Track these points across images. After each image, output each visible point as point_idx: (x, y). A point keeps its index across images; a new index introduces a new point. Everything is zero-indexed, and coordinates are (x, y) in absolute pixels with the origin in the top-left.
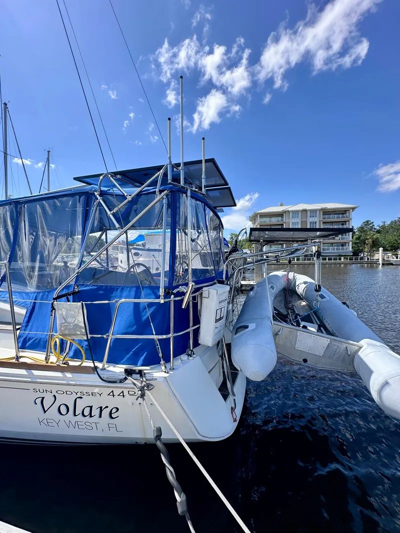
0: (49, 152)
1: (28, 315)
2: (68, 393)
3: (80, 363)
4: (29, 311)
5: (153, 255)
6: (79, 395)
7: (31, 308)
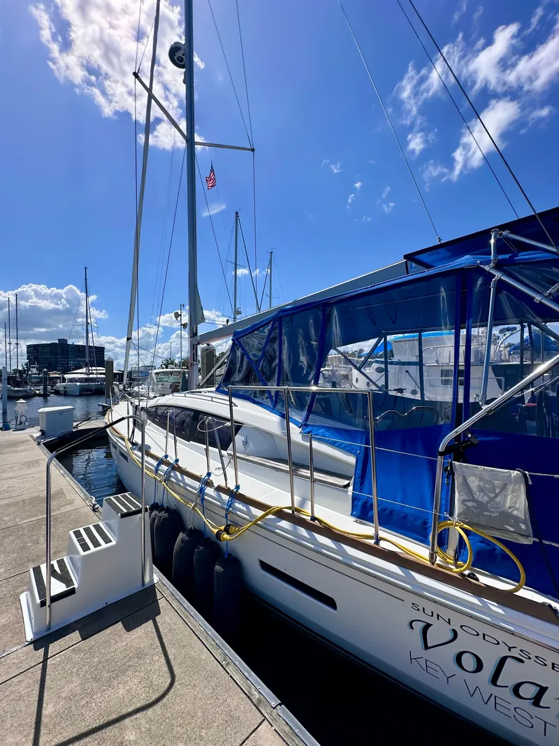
0: (271, 253)
1: (360, 466)
2: (486, 637)
3: (513, 587)
4: (361, 460)
5: (407, 371)
6: (515, 653)
7: (362, 455)
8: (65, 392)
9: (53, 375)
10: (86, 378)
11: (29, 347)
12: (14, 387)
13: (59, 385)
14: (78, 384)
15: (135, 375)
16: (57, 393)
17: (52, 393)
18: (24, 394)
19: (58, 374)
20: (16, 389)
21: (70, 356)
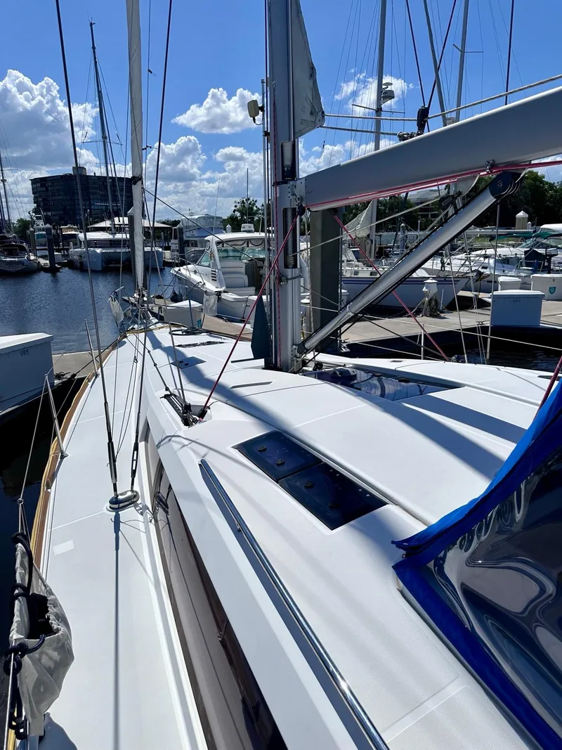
8: (82, 263)
9: (68, 231)
10: (110, 241)
11: (34, 181)
12: (6, 257)
13: (75, 251)
14: (99, 251)
15: (188, 234)
16: (71, 265)
17: (64, 265)
18: (20, 267)
19: (75, 230)
20: (8, 259)
21: (91, 196)
